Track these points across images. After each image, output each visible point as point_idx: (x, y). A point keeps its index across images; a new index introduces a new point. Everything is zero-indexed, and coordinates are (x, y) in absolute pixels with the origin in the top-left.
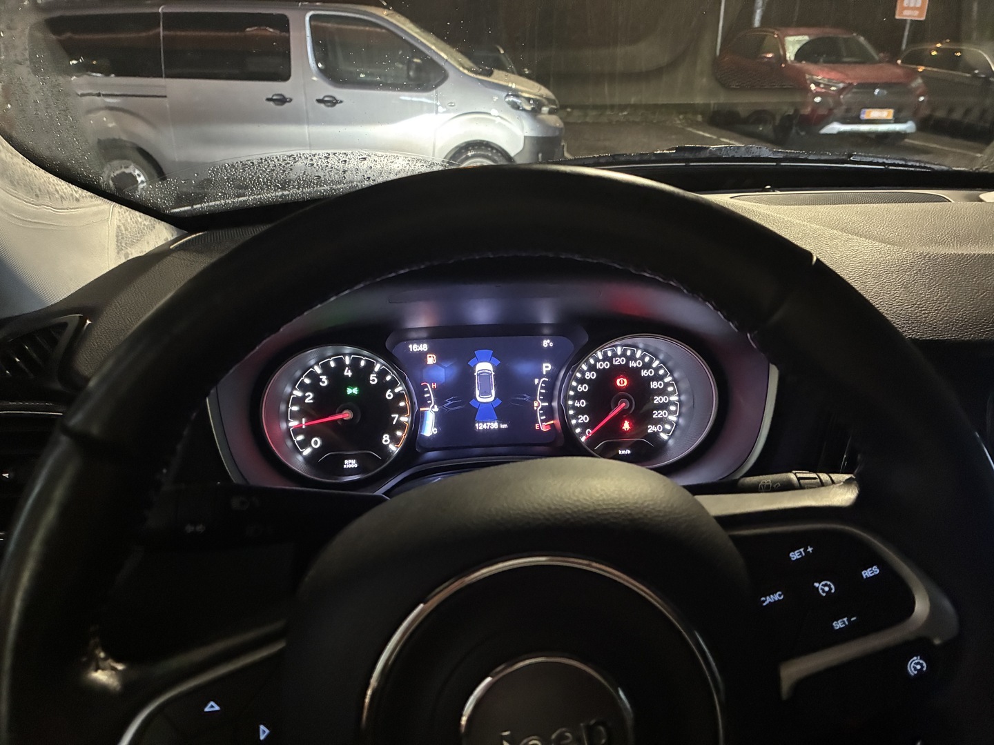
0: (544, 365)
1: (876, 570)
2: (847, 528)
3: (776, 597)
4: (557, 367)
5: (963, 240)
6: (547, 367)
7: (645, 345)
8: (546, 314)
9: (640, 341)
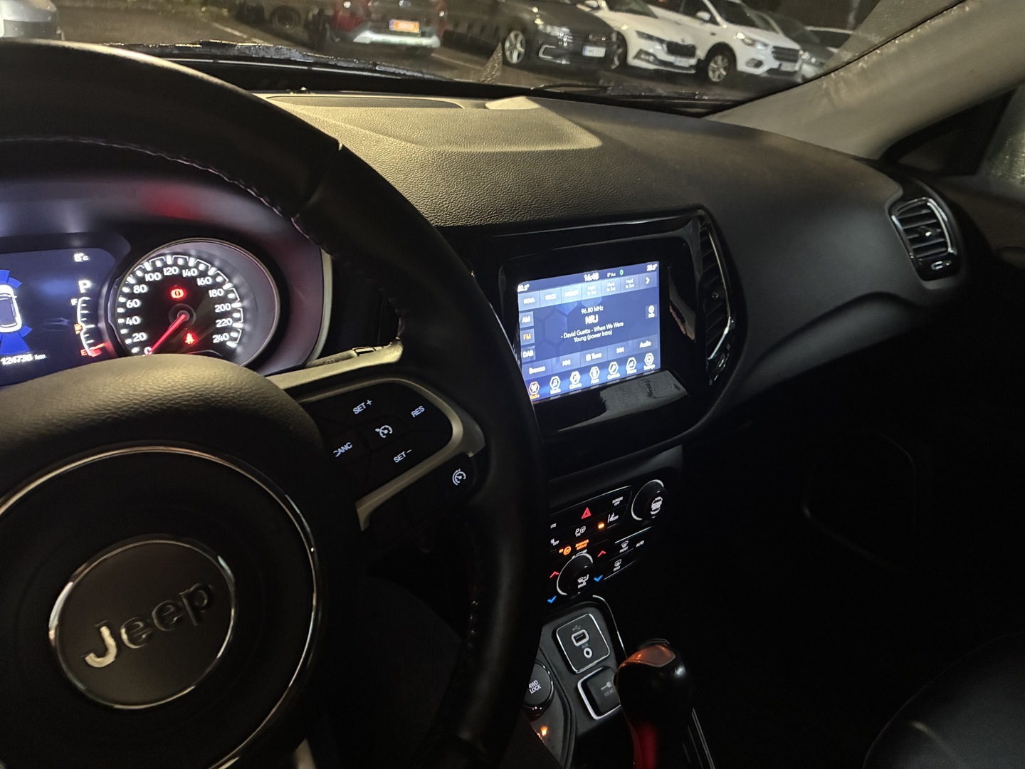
0: (81, 283)
1: (421, 409)
2: (397, 379)
3: (346, 447)
4: (99, 282)
5: (471, 140)
6: (85, 284)
7: (198, 251)
8: (72, 221)
9: (191, 247)
